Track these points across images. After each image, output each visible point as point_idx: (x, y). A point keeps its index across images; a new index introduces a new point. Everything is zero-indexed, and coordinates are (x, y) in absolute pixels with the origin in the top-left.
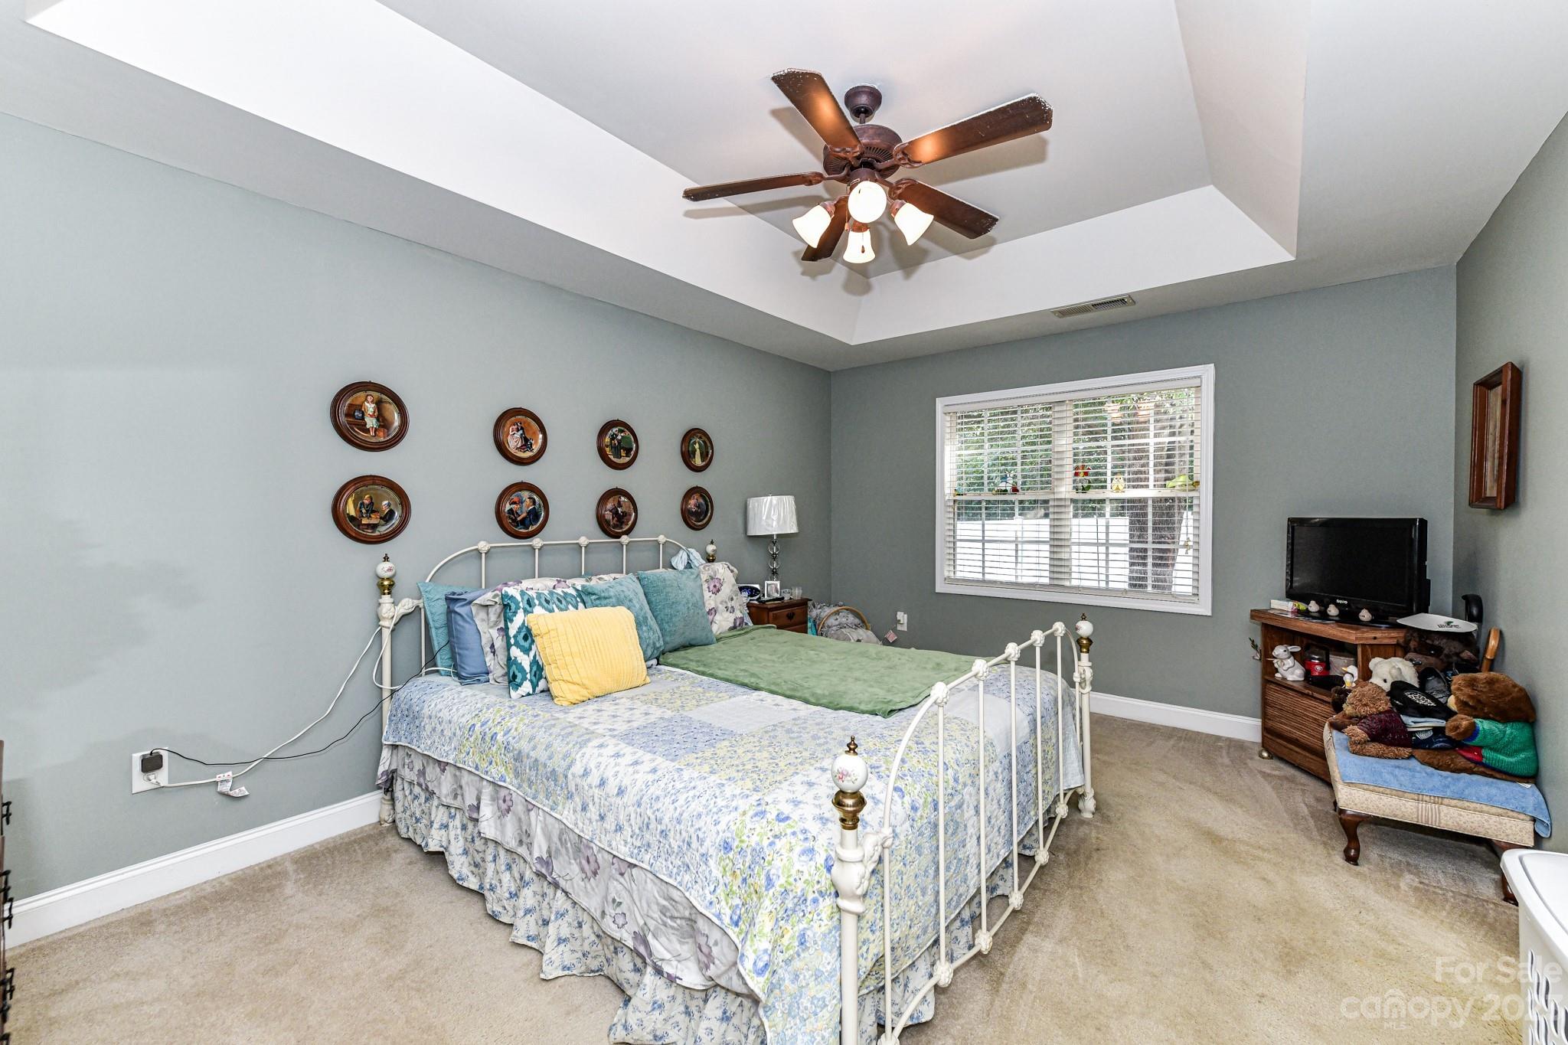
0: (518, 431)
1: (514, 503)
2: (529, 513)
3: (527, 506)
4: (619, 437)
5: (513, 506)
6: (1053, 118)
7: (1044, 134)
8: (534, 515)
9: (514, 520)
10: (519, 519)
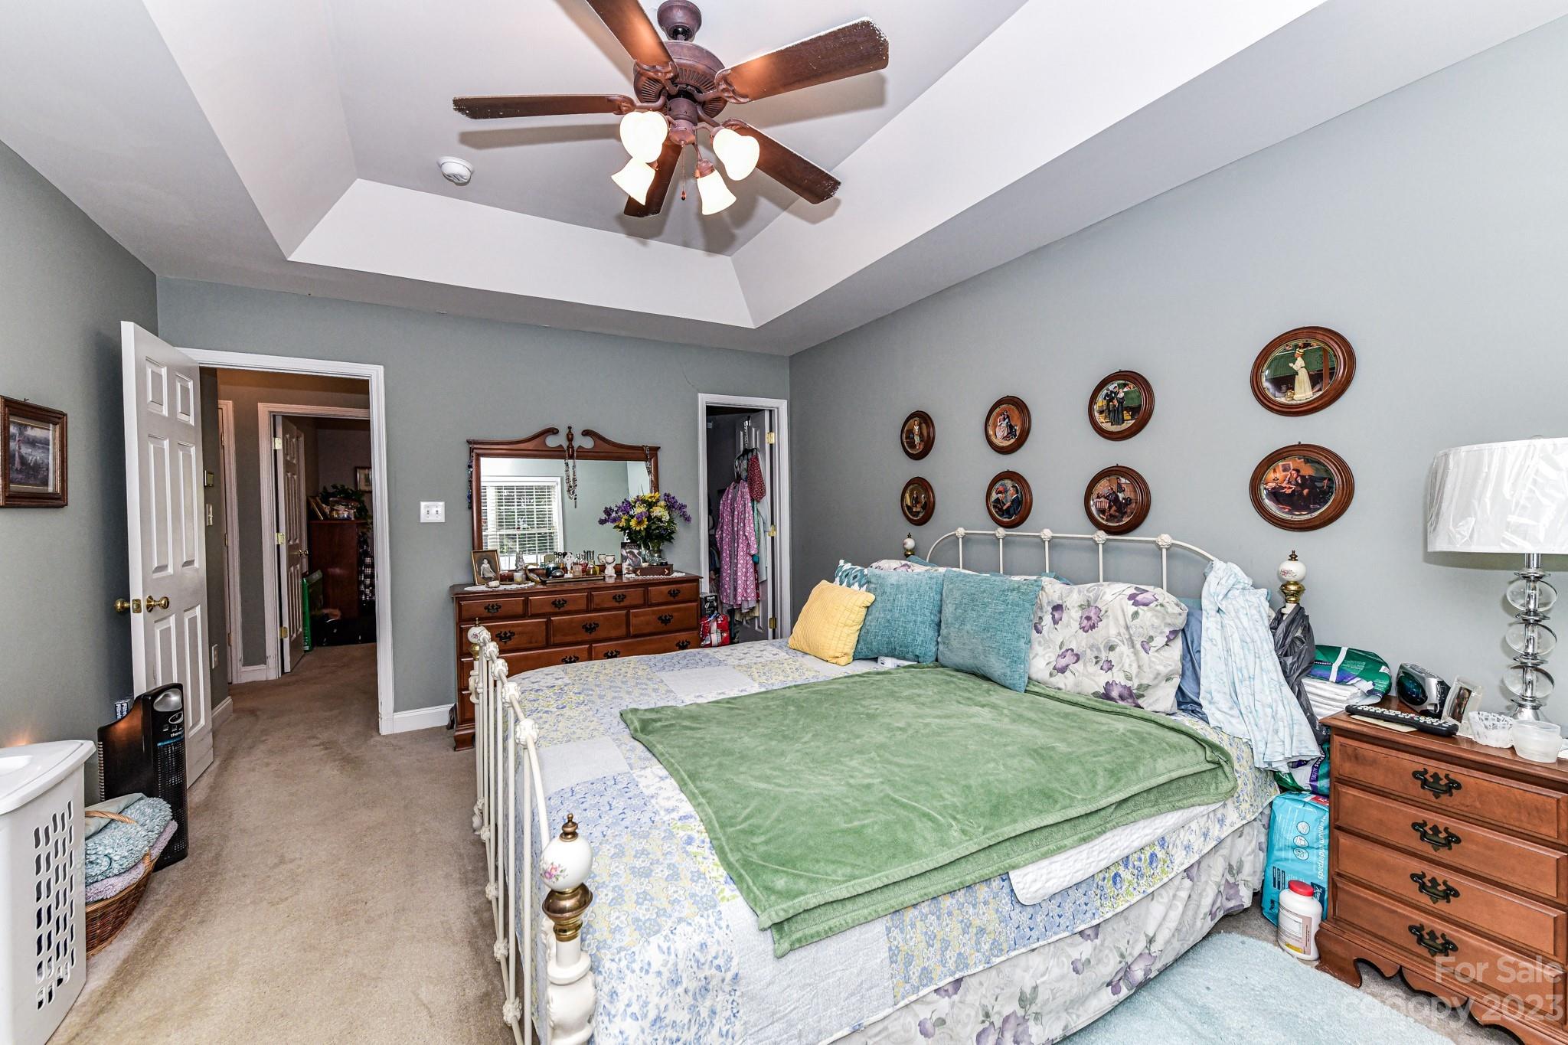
0: (1004, 419)
1: (1000, 492)
2: (1013, 502)
3: (1012, 495)
4: (1121, 395)
5: (1000, 495)
6: (889, 53)
7: (882, 71)
8: (1017, 502)
9: (1001, 510)
10: (1005, 508)
